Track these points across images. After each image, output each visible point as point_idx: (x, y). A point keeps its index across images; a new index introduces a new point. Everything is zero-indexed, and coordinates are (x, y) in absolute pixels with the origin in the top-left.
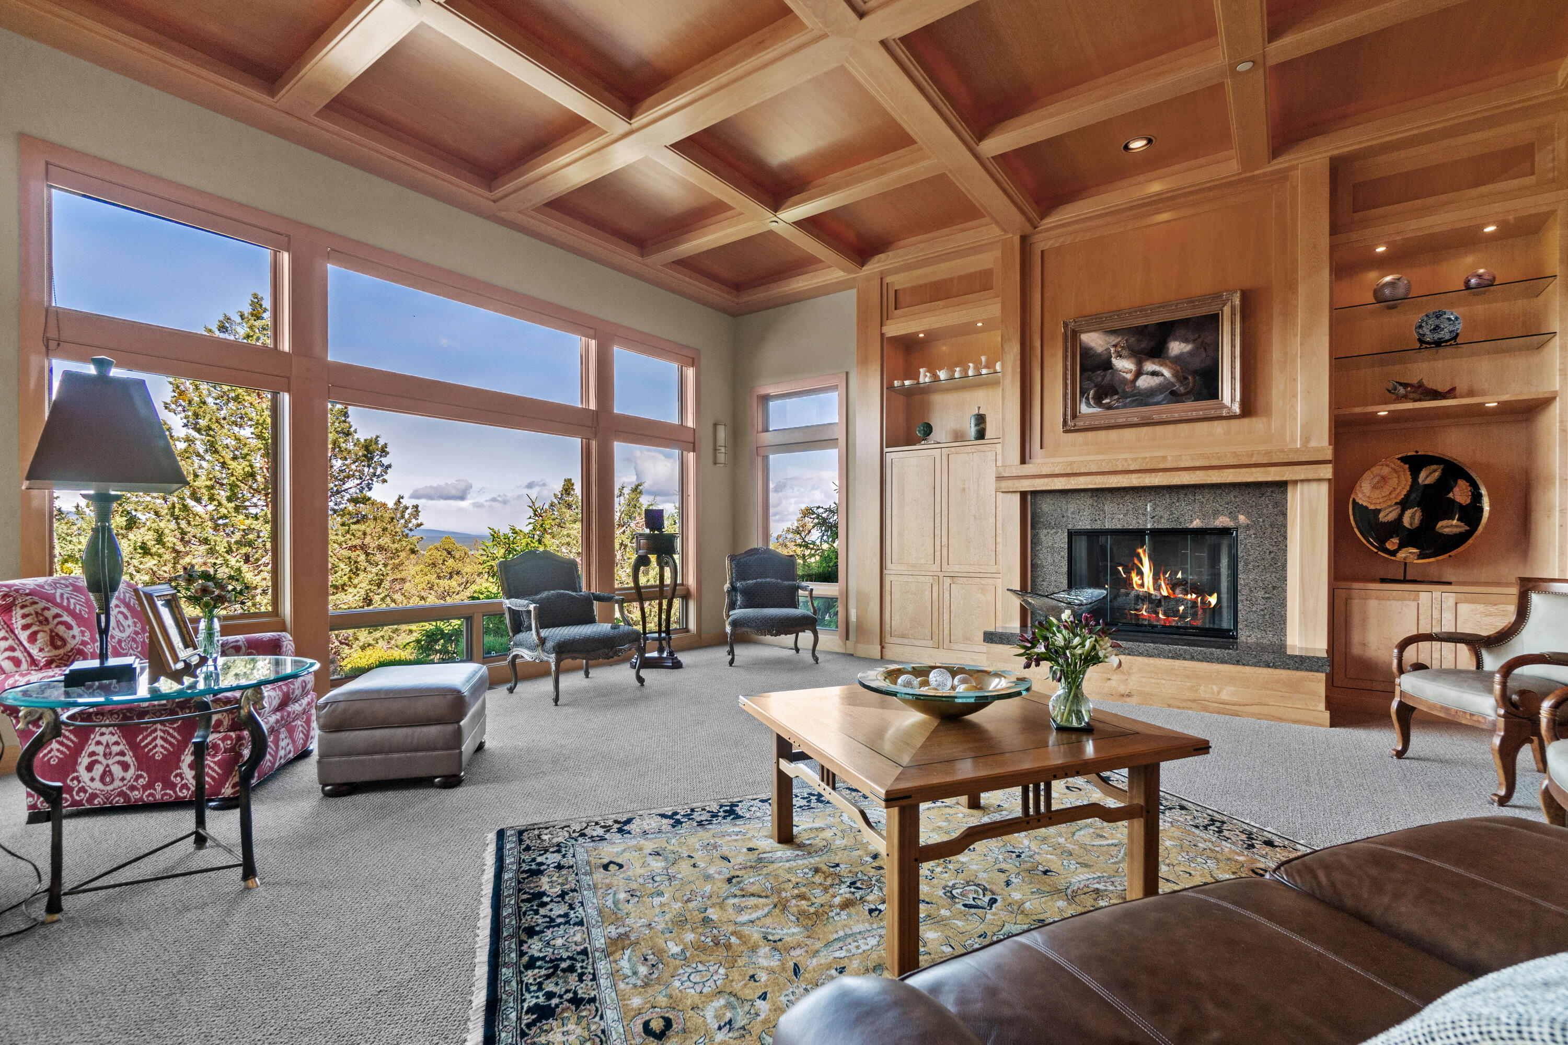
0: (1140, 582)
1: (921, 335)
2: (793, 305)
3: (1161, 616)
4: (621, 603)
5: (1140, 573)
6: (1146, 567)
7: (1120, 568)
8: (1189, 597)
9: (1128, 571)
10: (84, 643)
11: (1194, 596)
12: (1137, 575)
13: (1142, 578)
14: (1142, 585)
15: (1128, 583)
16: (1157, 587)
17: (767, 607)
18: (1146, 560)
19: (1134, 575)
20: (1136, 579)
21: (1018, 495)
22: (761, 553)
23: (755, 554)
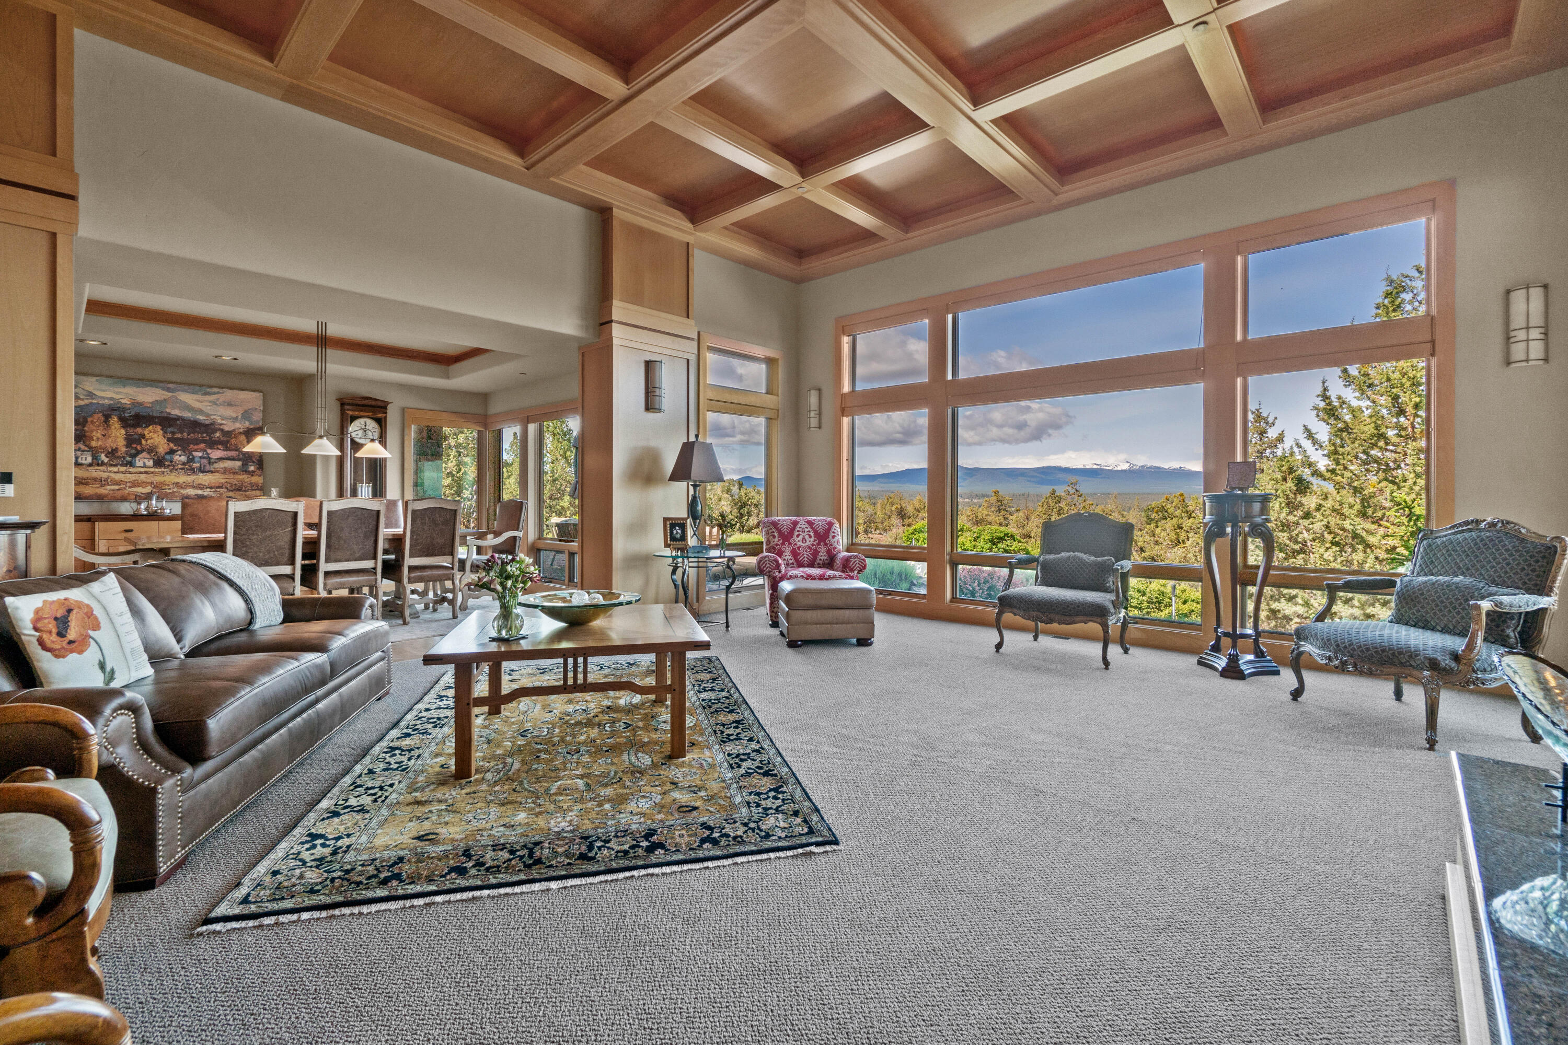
17: (1426, 628)
22: (1481, 530)
23: (1470, 530)
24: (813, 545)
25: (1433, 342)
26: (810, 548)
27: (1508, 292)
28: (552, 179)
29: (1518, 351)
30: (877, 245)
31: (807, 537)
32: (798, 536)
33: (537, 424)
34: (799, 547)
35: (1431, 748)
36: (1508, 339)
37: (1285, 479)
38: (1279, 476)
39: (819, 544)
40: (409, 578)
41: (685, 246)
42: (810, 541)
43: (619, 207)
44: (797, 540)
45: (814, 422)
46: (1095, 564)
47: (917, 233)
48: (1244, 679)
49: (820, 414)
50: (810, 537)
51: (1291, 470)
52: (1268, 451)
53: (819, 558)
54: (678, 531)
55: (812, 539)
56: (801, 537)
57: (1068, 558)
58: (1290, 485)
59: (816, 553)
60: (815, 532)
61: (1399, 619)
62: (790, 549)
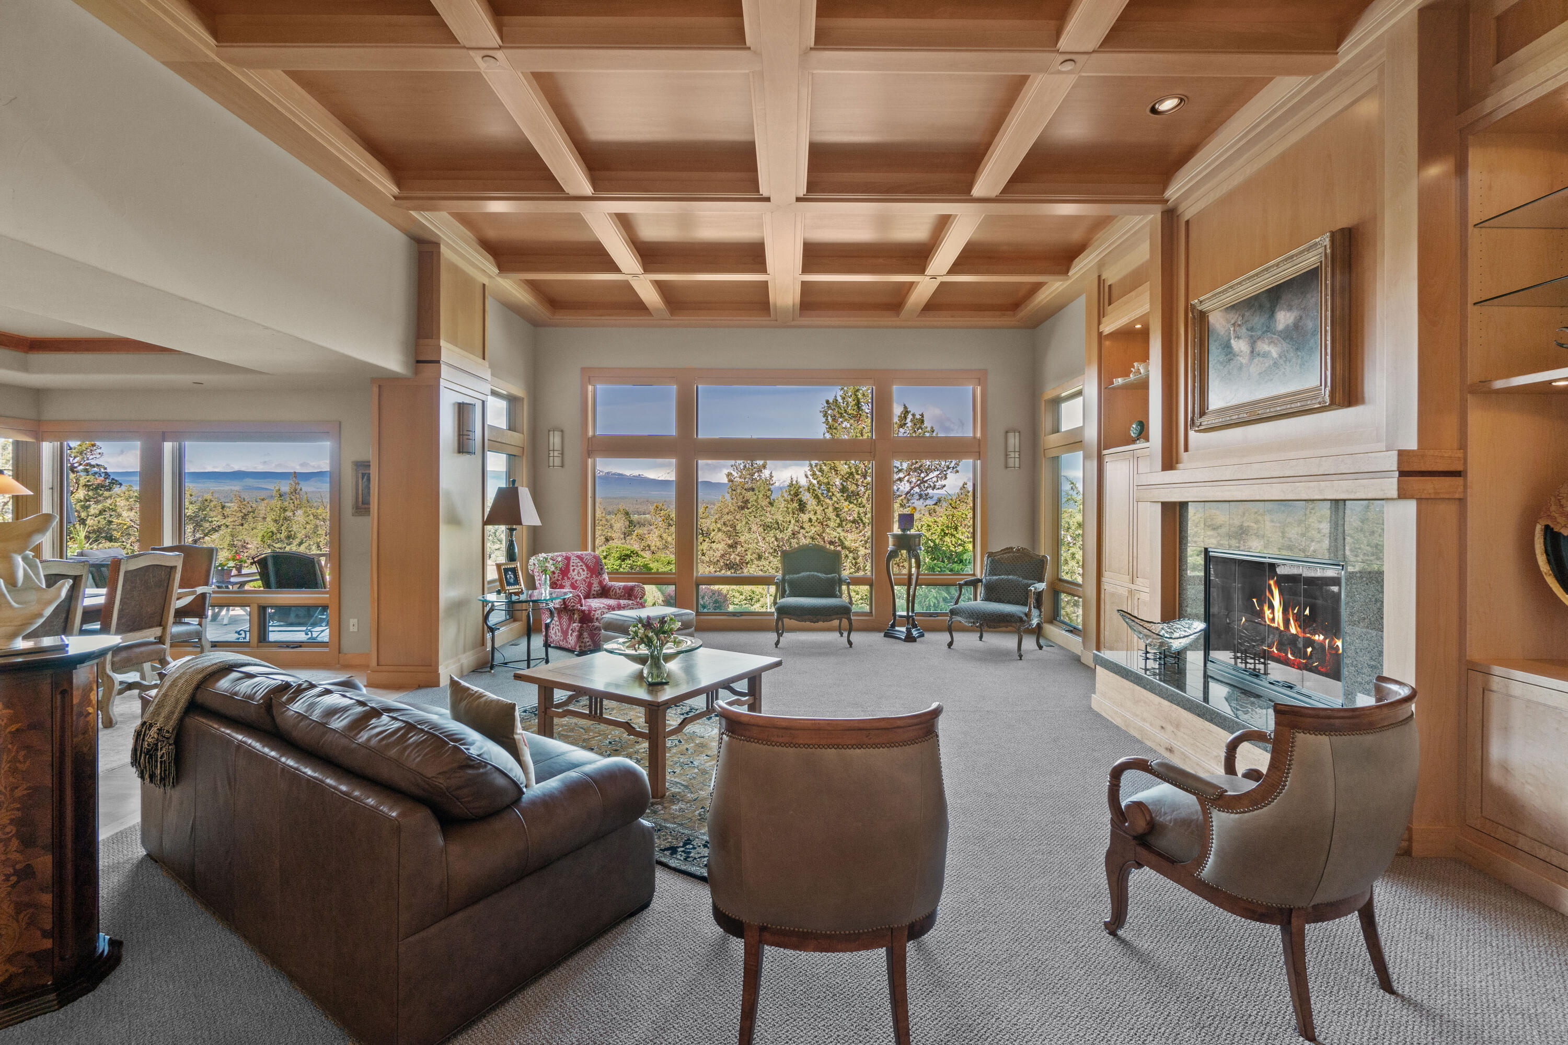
0: (1271, 616)
1: (1138, 326)
2: (1064, 310)
3: (1290, 656)
4: (848, 584)
5: (1271, 607)
6: (1276, 602)
7: (1255, 600)
8: (1316, 637)
9: (1261, 604)
10: (558, 580)
11: (1322, 637)
12: (1269, 608)
13: (1273, 612)
14: (1273, 620)
15: (1261, 614)
16: (1286, 623)
17: (1003, 602)
18: (1276, 592)
19: (1266, 608)
20: (1268, 613)
21: (1159, 505)
22: (1014, 552)
23: (1009, 553)
24: (587, 578)
25: (979, 452)
26: (585, 581)
27: (1007, 432)
28: (412, 212)
29: (1011, 462)
30: (646, 318)
31: (581, 571)
32: (574, 570)
33: (176, 444)
34: (576, 581)
35: (1021, 659)
36: (1006, 455)
37: (792, 500)
38: (789, 498)
39: (591, 577)
40: (113, 664)
41: (482, 285)
42: (584, 574)
43: (449, 246)
44: (573, 574)
45: (557, 461)
46: (828, 579)
47: (678, 318)
48: (915, 641)
49: (562, 454)
50: (584, 571)
51: (796, 494)
52: (756, 474)
53: (593, 589)
54: (510, 575)
55: (585, 573)
56: (576, 572)
57: (809, 577)
58: (796, 505)
59: (590, 585)
60: (587, 566)
61: (987, 599)
62: (569, 583)
